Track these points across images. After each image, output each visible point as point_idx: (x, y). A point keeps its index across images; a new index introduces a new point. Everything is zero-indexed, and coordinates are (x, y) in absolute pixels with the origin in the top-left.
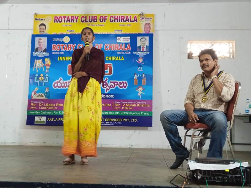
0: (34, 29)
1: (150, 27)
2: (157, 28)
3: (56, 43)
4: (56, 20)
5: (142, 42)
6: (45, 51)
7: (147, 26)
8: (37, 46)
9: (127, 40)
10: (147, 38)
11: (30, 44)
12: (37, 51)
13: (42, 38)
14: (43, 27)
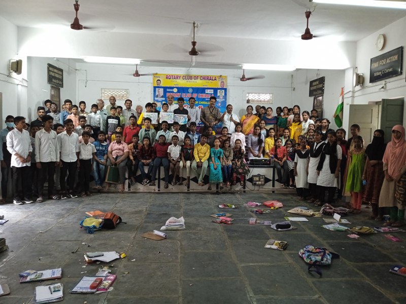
0: (154, 83)
1: (224, 84)
2: (228, 85)
3: (169, 92)
4: (167, 78)
5: (220, 94)
6: (162, 97)
7: (222, 83)
8: (157, 93)
9: (212, 92)
10: (223, 91)
11: (153, 92)
12: (157, 96)
13: (160, 89)
14: (159, 82)
